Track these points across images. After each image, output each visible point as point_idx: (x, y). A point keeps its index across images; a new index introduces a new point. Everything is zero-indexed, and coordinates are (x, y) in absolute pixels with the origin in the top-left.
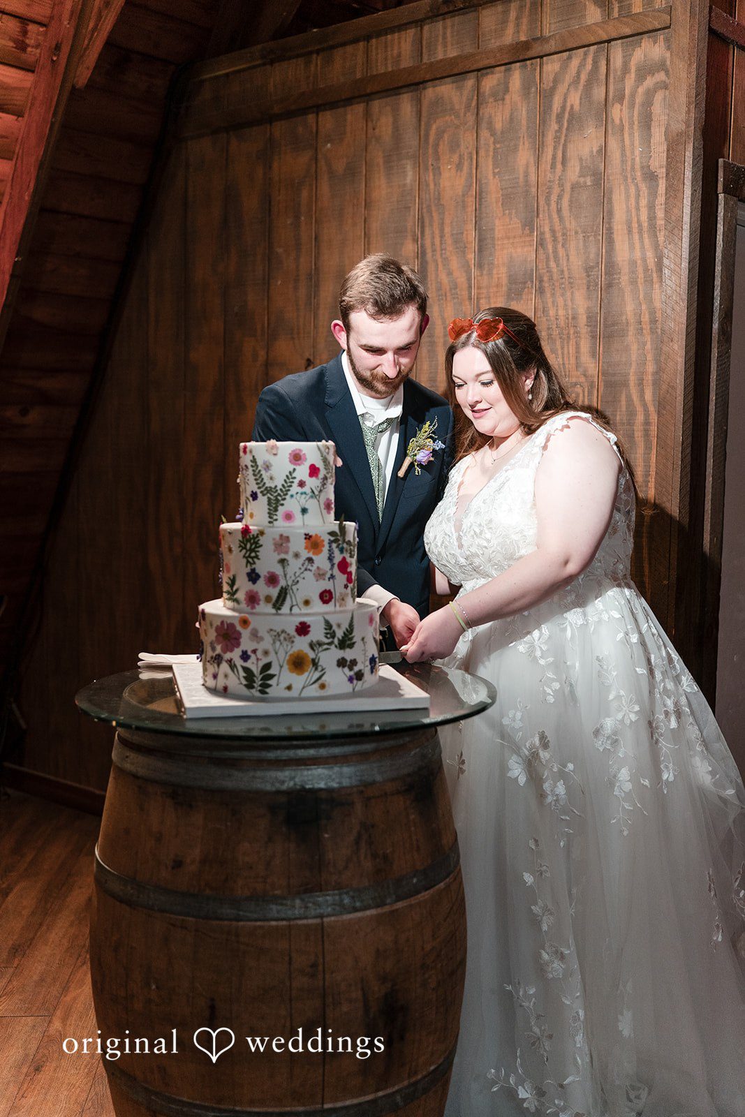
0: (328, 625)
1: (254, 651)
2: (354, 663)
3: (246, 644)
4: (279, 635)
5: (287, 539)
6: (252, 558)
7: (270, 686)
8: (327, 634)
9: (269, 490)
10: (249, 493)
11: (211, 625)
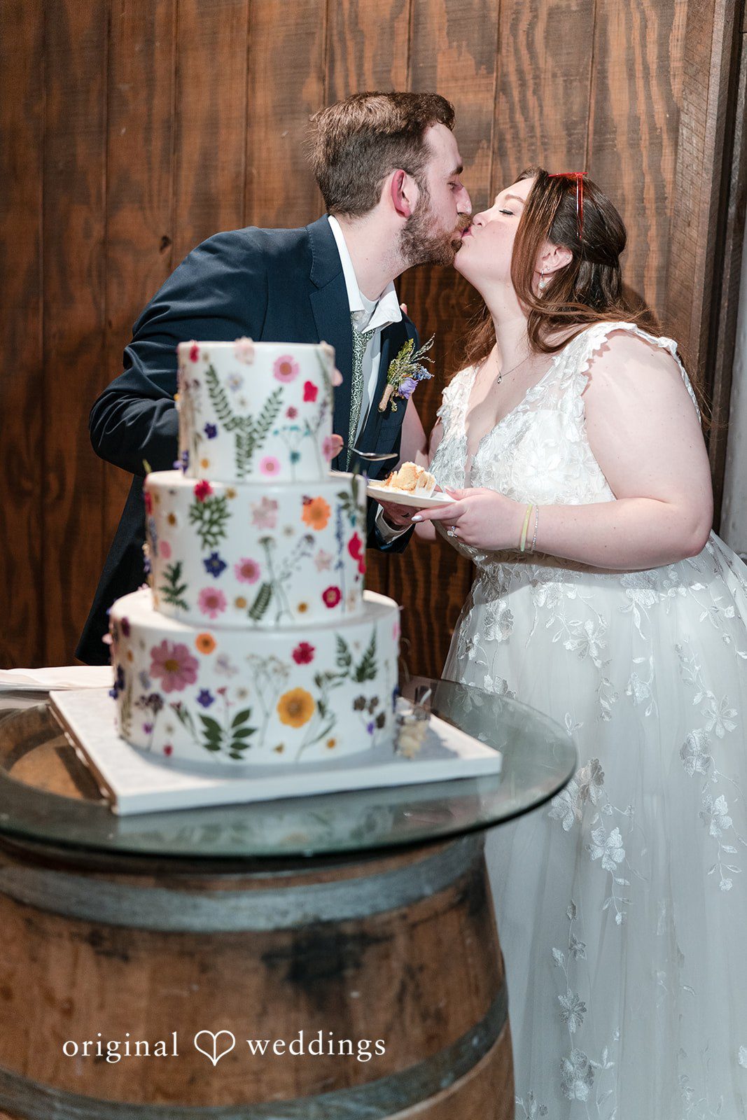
0: (343, 646)
1: (222, 691)
2: (375, 702)
3: (207, 677)
4: (264, 664)
5: (274, 505)
6: (214, 535)
7: (245, 747)
8: (340, 659)
9: (238, 422)
10: (200, 427)
11: (142, 645)
